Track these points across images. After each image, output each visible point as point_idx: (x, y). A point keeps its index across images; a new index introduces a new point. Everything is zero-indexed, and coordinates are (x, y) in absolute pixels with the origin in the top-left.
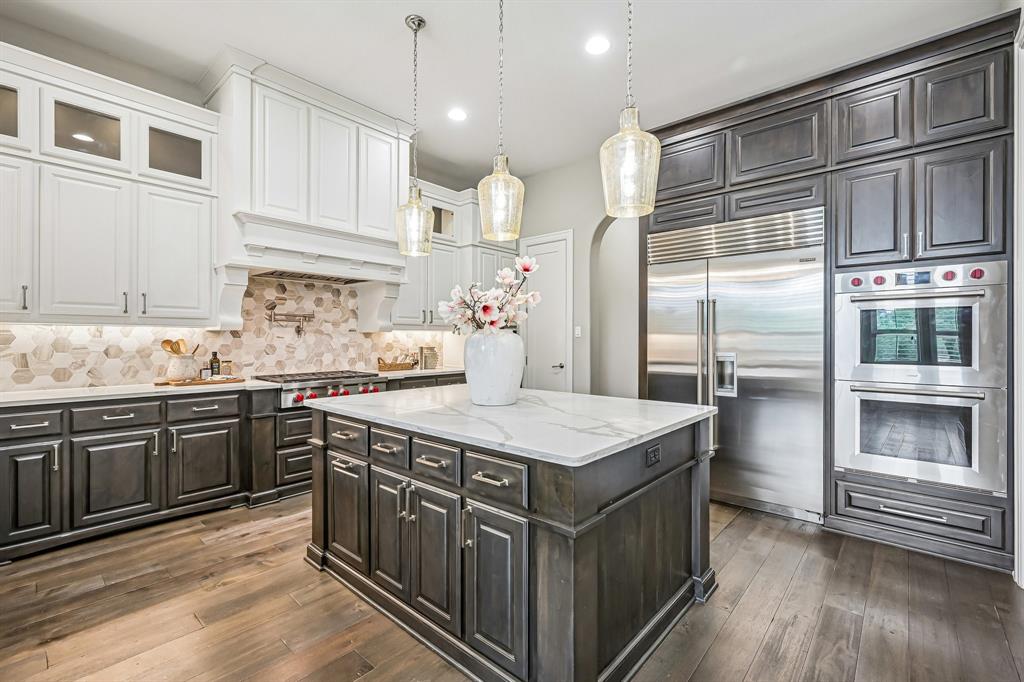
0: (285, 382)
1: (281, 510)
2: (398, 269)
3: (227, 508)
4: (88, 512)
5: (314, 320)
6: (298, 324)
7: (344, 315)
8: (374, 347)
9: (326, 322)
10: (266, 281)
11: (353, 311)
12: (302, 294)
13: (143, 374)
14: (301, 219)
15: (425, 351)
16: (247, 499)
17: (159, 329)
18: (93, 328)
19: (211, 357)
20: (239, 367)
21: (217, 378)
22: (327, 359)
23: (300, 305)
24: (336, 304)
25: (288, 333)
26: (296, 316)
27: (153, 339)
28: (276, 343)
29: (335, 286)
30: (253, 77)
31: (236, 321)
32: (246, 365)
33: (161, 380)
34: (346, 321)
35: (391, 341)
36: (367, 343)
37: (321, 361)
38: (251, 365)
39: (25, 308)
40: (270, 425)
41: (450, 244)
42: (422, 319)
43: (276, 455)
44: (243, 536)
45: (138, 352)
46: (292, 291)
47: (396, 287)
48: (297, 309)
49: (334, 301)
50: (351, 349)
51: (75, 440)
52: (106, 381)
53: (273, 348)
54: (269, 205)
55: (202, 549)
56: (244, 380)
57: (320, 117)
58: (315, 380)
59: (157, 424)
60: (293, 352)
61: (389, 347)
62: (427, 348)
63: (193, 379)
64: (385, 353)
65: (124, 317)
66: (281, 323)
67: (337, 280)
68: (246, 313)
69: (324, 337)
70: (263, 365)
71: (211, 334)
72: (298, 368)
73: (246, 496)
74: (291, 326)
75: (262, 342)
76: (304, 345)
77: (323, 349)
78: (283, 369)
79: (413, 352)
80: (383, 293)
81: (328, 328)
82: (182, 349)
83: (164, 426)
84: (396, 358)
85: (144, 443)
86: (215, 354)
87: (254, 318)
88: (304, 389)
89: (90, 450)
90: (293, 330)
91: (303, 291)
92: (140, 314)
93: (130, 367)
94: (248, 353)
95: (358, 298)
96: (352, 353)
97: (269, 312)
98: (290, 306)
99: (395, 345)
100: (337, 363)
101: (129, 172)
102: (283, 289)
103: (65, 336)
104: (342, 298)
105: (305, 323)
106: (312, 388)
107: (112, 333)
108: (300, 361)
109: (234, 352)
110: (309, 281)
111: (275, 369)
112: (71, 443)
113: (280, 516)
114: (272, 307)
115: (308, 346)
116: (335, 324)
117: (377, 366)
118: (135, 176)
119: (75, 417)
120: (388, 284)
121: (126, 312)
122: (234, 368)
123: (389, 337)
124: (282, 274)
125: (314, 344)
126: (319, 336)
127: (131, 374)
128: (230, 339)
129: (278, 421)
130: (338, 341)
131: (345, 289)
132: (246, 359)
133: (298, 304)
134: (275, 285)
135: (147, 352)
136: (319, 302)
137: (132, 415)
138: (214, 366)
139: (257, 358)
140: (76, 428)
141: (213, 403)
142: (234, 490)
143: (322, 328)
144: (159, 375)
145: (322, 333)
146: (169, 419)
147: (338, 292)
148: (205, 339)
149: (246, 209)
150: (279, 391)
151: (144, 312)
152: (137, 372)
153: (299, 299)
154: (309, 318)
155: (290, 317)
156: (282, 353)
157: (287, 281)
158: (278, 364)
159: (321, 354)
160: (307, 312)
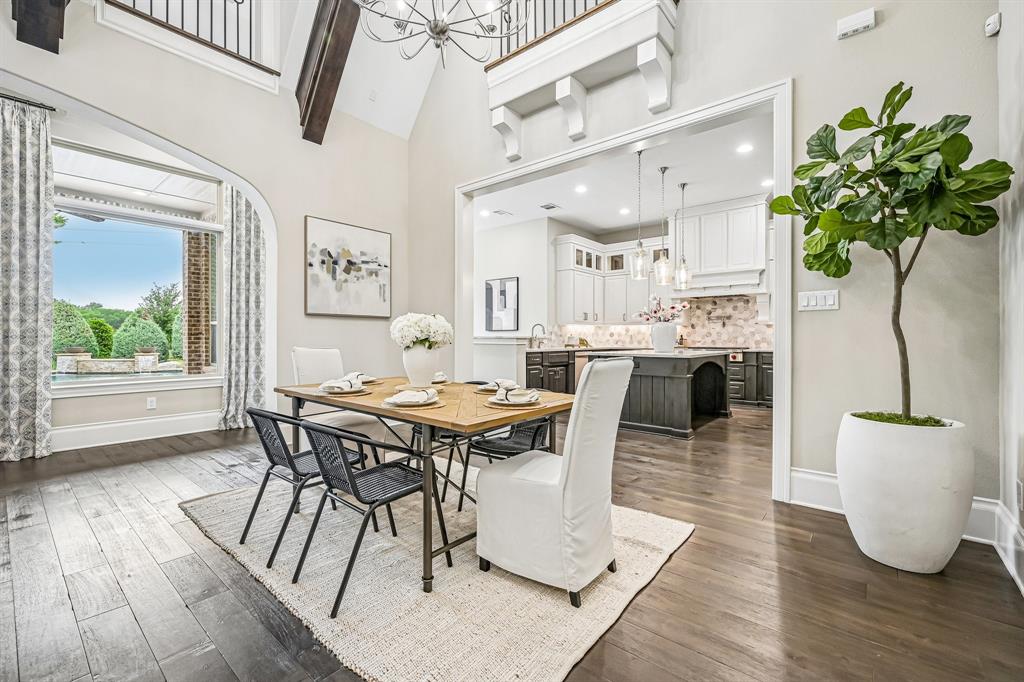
5: (733, 318)
6: (723, 321)
7: (751, 315)
9: (740, 319)
10: (707, 302)
11: (756, 312)
19: (680, 338)
20: (694, 342)
22: (741, 340)
24: (746, 309)
25: (718, 326)
26: (722, 317)
28: (712, 331)
30: (675, 218)
32: (697, 342)
34: (753, 318)
37: (737, 341)
38: (700, 342)
46: (720, 305)
48: (722, 314)
49: (744, 307)
50: (757, 335)
53: (710, 334)
57: (705, 219)
60: (721, 336)
66: (715, 321)
68: (697, 317)
69: (738, 328)
70: (705, 342)
72: (723, 344)
75: (705, 331)
76: (726, 332)
77: (738, 334)
78: (715, 344)
81: (741, 322)
86: (682, 336)
87: (701, 319)
90: (721, 324)
91: (726, 303)
94: (699, 336)
97: (708, 316)
98: (719, 312)
100: (747, 343)
104: (750, 305)
105: (727, 321)
108: (725, 341)
109: (692, 335)
110: (729, 298)
111: (711, 344)
114: (710, 313)
115: (729, 333)
116: (745, 320)
124: (715, 297)
125: (733, 331)
128: (689, 329)
130: (747, 330)
131: (752, 299)
132: (697, 339)
133: (723, 310)
134: (711, 302)
136: (735, 308)
138: (681, 341)
139: (702, 339)
145: (736, 325)
147: (747, 302)
153: (724, 307)
154: (729, 318)
155: (718, 318)
156: (714, 336)
157: (717, 300)
158: (713, 341)
159: (736, 338)
160: (729, 314)
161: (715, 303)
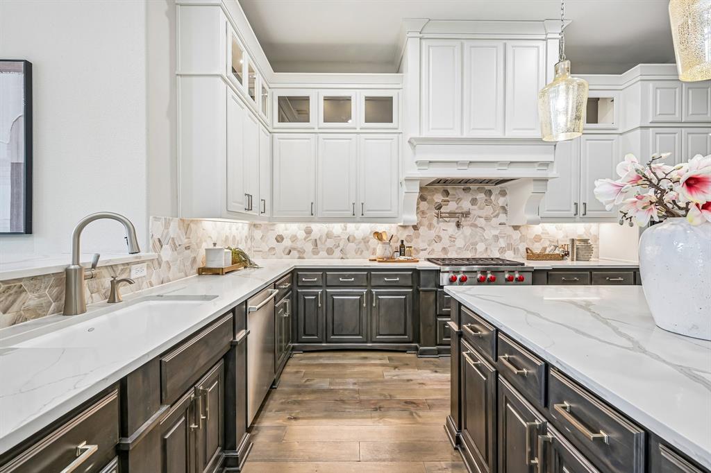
0: (444, 265)
1: (437, 366)
2: (546, 164)
3: (405, 352)
4: (333, 335)
5: (471, 216)
6: (457, 219)
7: (495, 211)
8: (523, 239)
9: (480, 217)
10: (435, 189)
11: (503, 208)
12: (461, 196)
13: (365, 253)
15: (577, 243)
16: (416, 349)
17: (373, 225)
18: (342, 225)
19: (399, 243)
20: (417, 251)
21: (402, 258)
22: (481, 247)
23: (459, 205)
24: (488, 202)
25: (450, 227)
26: (456, 213)
27: (370, 231)
28: (442, 234)
29: (487, 187)
30: (421, 35)
31: (413, 218)
32: (422, 250)
33: (373, 257)
34: (497, 216)
35: (540, 233)
36: (516, 235)
37: (476, 249)
38: (425, 250)
39: (312, 214)
40: (432, 297)
41: (611, 132)
42: (573, 212)
43: (437, 320)
44: (408, 380)
45: (363, 239)
46: (454, 195)
47: (544, 183)
48: (457, 209)
49: (486, 200)
50: (501, 240)
51: (328, 290)
52: (348, 256)
53: (440, 238)
54: (432, 129)
55: (382, 382)
56: (418, 261)
57: (471, 47)
58: (466, 265)
59: (365, 287)
60: (454, 241)
61: (538, 239)
62: (578, 240)
63: (388, 258)
64: (533, 245)
65: (353, 218)
66: (446, 219)
67: (489, 181)
68: (421, 213)
69: (478, 229)
70: (433, 250)
71: (401, 228)
72: (458, 254)
73: (416, 347)
74: (453, 222)
75: (433, 233)
76: (462, 236)
77: (477, 239)
78: (446, 253)
79: (563, 243)
80: (530, 189)
81: (481, 222)
82: (384, 237)
83: (369, 288)
84: (545, 249)
85: (359, 297)
86: (402, 241)
87: (427, 216)
88: (458, 272)
89: (335, 297)
90: (454, 224)
91: (461, 194)
92: (361, 216)
93: (359, 248)
94: (423, 241)
95: (507, 196)
96: (502, 243)
97: (437, 211)
98: (452, 206)
99: (543, 236)
100: (489, 251)
101: (356, 129)
102: (447, 193)
103: (331, 229)
104: (493, 197)
105: (463, 219)
106: (464, 272)
107: (351, 227)
108: (460, 248)
109: (415, 240)
110: (465, 184)
111: (441, 253)
112: (326, 292)
113: (436, 372)
114: (439, 207)
115: (465, 237)
116: (487, 219)
117: (525, 254)
118: (358, 130)
119: (328, 278)
120: (536, 180)
121: (354, 215)
122: (413, 252)
123: (538, 229)
124: (447, 181)
125: (470, 234)
126: (473, 228)
127: (359, 252)
128: (411, 231)
129: (438, 294)
130: (490, 233)
131: (496, 189)
132: (422, 245)
133: (457, 204)
134: (442, 190)
135: (367, 239)
136: (474, 201)
137: (353, 279)
138: (402, 250)
139: (429, 245)
140: (328, 284)
141: (396, 276)
142: (408, 340)
143: (476, 223)
144: (373, 254)
145: (476, 226)
146: (373, 284)
147: (490, 193)
148: (398, 231)
149: (417, 135)
150: (438, 271)
151: (363, 215)
152: (362, 251)
153: (459, 200)
154: (466, 215)
155: (452, 215)
156: (446, 242)
157: (448, 186)
158: (444, 249)
159: (475, 245)
160: (465, 210)
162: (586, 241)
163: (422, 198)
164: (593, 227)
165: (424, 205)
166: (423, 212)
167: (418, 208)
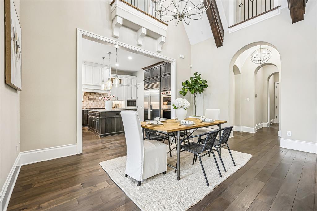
10: (87, 93)
14: (91, 84)
15: (116, 105)
25: (91, 102)
28: (90, 103)
29: (100, 94)
38: (85, 107)
40: (86, 115)
49: (99, 96)
60: (92, 105)
66: (90, 100)
70: (87, 107)
72: (93, 107)
75: (87, 103)
76: (94, 104)
79: (114, 105)
81: (98, 101)
91: (94, 95)
95: (103, 96)
97: (88, 98)
98: (92, 97)
100: (100, 107)
104: (101, 96)
110: (95, 93)
116: (100, 100)
130: (100, 103)
131: (102, 94)
134: (89, 94)
136: (97, 96)
139: (86, 105)
145: (97, 101)
153: (93, 96)
154: (95, 99)
155: (92, 99)
156: (90, 105)
157: (91, 93)
158: (90, 106)
159: (97, 105)
160: (95, 98)
161: (91, 94)
162: (118, 105)
163: (85, 95)
164: (121, 102)
165: (85, 97)
166: (85, 98)
167: (84, 97)
